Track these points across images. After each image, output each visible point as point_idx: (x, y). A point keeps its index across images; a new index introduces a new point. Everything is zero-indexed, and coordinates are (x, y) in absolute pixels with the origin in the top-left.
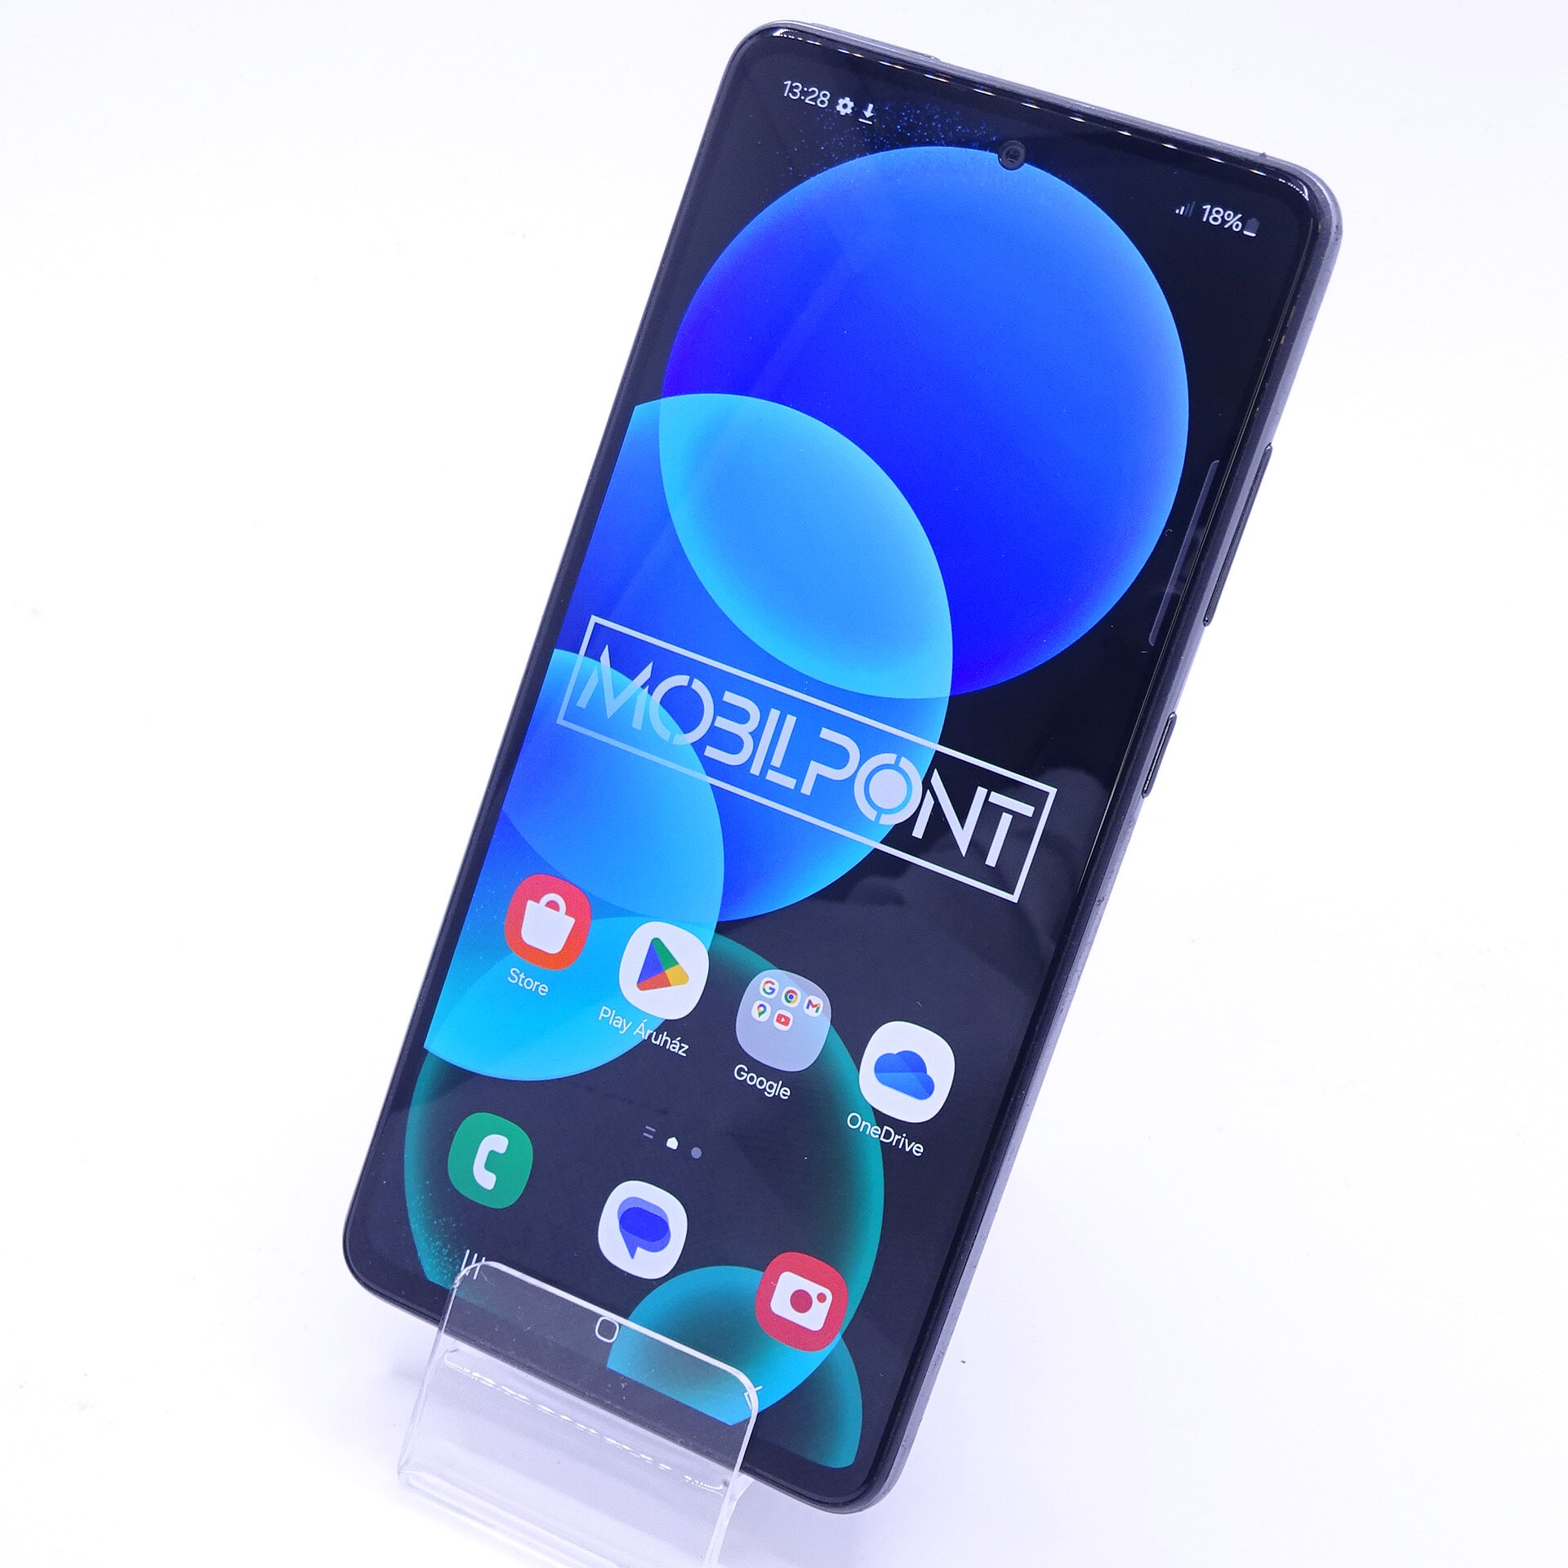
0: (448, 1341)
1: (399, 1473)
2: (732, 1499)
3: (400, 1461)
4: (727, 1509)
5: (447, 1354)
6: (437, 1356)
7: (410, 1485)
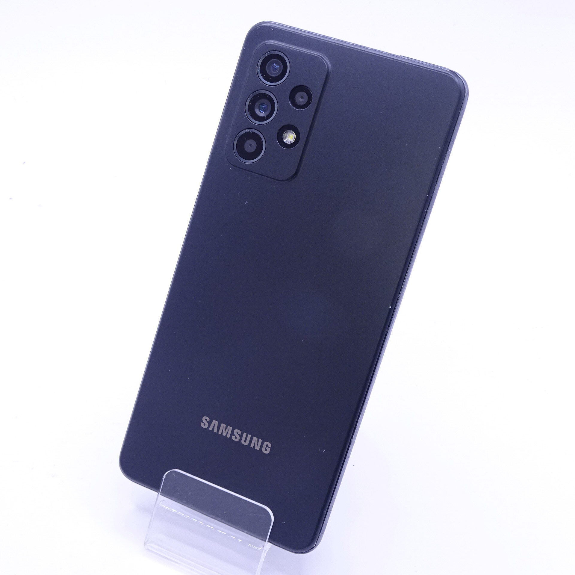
0: (162, 498)
1: (145, 545)
2: (265, 552)
3: (145, 540)
4: (264, 555)
5: (161, 502)
6: (158, 502)
7: (148, 550)
